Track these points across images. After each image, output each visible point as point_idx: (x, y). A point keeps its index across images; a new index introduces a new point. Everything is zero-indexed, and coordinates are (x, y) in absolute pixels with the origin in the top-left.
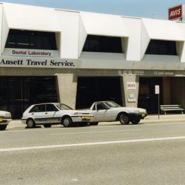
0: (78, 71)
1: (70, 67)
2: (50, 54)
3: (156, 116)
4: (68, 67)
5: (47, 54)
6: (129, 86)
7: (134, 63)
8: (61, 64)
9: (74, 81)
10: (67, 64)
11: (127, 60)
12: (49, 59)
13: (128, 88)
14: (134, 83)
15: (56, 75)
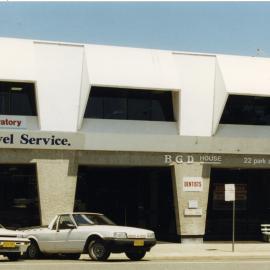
0: (80, 154)
1: (61, 147)
2: (19, 124)
3: (228, 246)
4: (57, 146)
5: (13, 123)
6: (188, 184)
7: (197, 140)
8: (42, 142)
9: (70, 174)
10: (55, 142)
11: (181, 134)
12: (17, 132)
13: (186, 189)
14: (200, 179)
15: (34, 161)
